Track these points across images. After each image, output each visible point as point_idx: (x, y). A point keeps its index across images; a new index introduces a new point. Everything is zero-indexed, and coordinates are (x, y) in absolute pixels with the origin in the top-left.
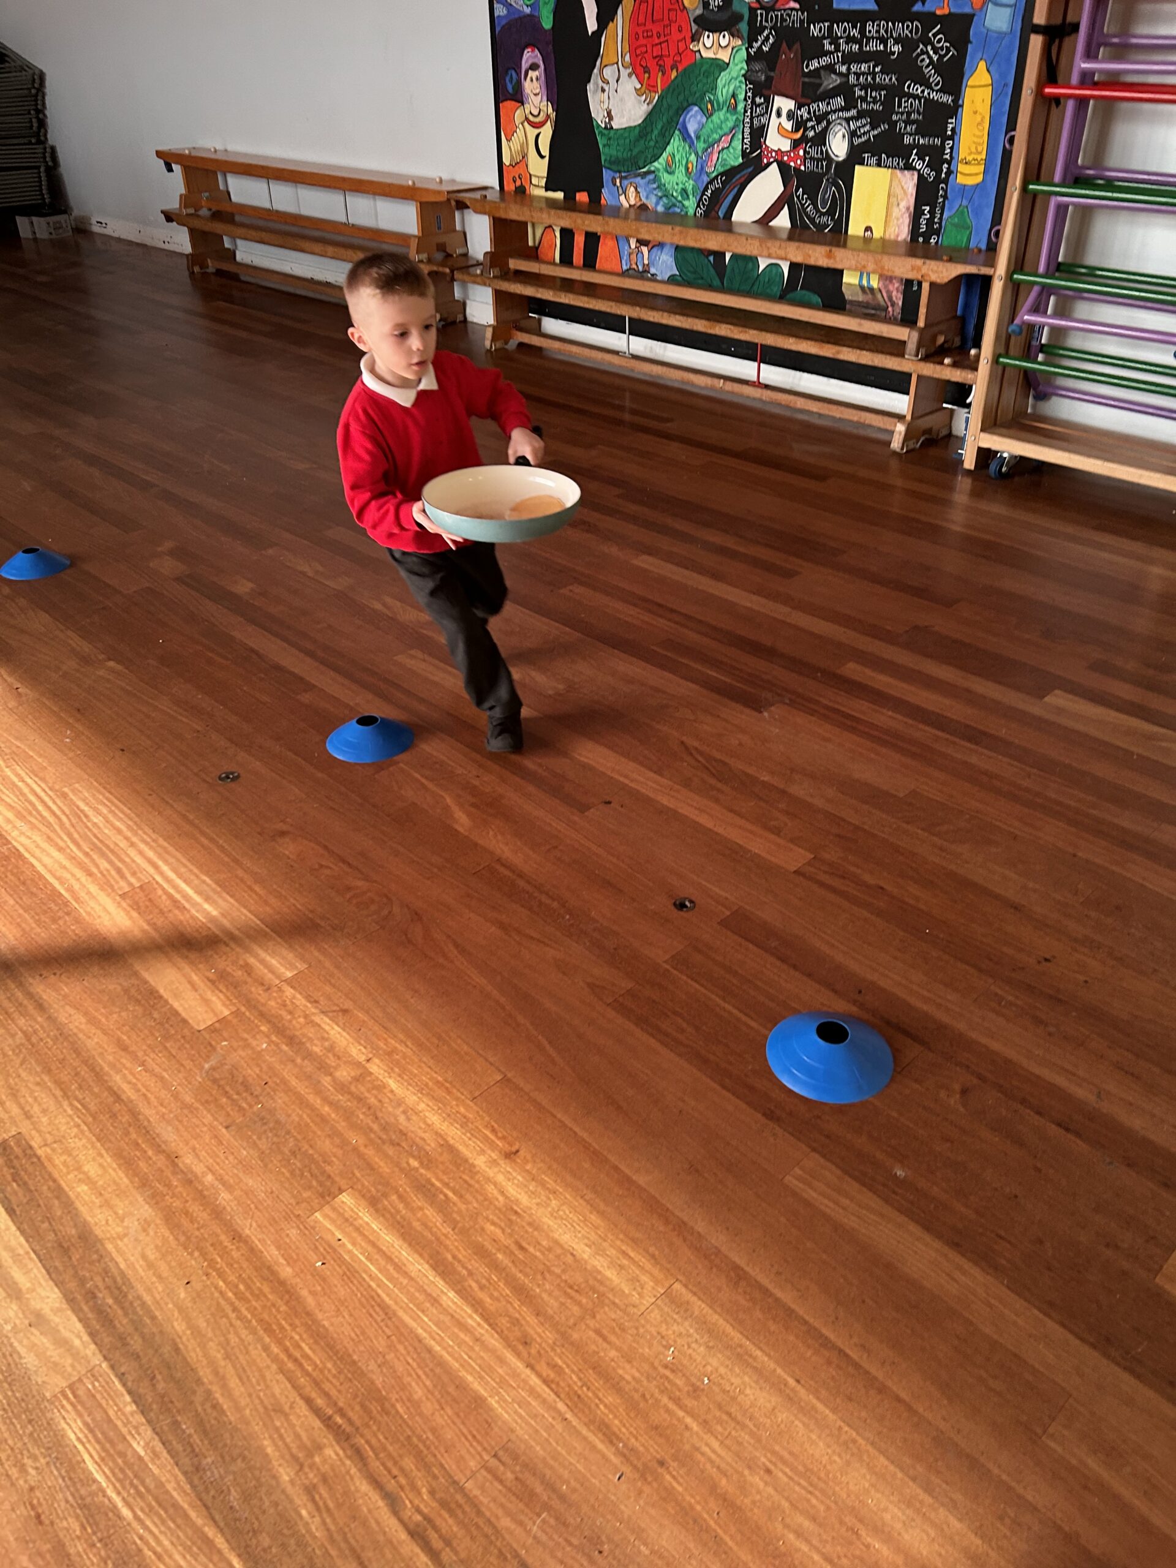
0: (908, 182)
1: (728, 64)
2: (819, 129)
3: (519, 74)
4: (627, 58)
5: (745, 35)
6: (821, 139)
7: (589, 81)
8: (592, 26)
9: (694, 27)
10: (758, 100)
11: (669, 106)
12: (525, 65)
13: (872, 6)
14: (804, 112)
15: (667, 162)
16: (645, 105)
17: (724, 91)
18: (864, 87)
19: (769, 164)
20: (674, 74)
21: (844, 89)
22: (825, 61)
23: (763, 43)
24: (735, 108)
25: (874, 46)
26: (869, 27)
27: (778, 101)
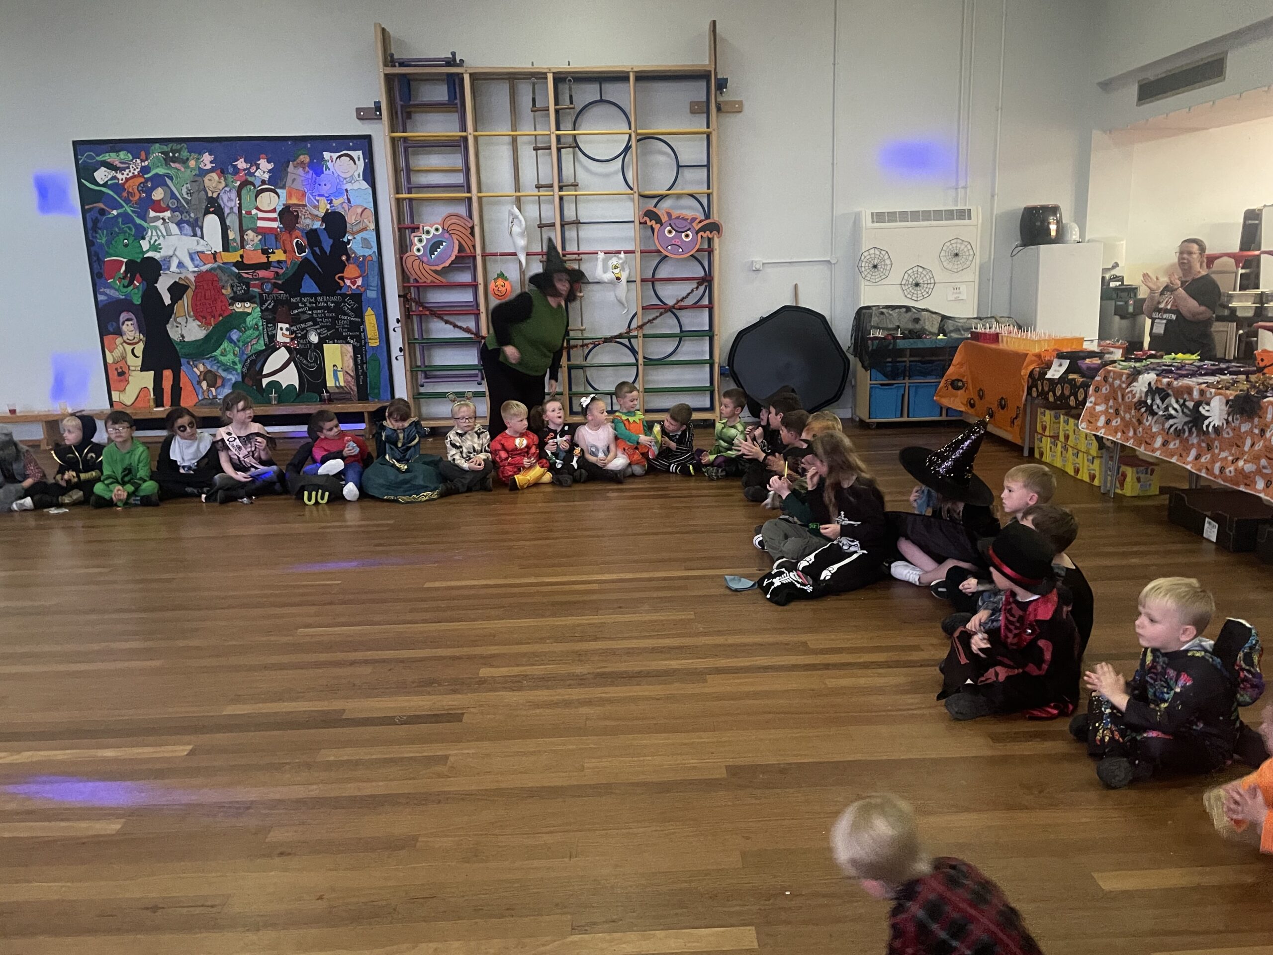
0: (349, 348)
1: (251, 313)
2: (303, 333)
3: (117, 323)
4: (192, 313)
5: (258, 303)
6: (305, 336)
7: (168, 324)
8: (167, 301)
9: (230, 301)
10: (269, 325)
11: (220, 330)
12: (122, 319)
13: (318, 291)
14: (294, 328)
15: (222, 352)
16: (205, 331)
17: (251, 323)
18: (321, 318)
19: (280, 348)
20: (221, 318)
21: (312, 319)
22: (300, 310)
23: (268, 305)
24: (257, 329)
25: (322, 304)
26: (318, 298)
27: (280, 325)
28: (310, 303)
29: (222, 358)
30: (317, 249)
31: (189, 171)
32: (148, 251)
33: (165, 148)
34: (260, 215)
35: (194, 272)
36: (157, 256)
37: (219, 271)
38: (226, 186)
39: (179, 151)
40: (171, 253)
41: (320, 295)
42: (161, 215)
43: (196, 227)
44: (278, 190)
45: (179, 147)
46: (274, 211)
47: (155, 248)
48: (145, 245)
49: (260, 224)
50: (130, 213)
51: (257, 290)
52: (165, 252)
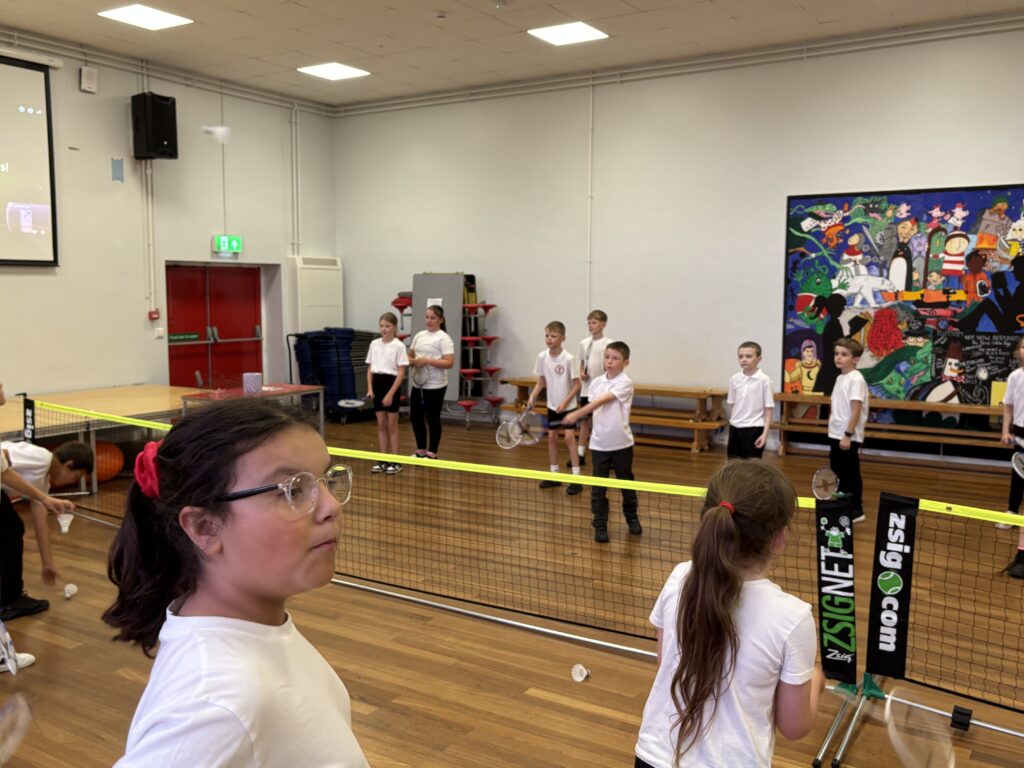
1: (922, 348)
2: (972, 369)
3: (800, 349)
6: (973, 372)
8: (846, 332)
9: (904, 335)
10: (939, 359)
11: (890, 361)
12: (804, 346)
13: (995, 330)
15: (888, 381)
16: (876, 361)
17: (920, 356)
18: (994, 356)
19: (946, 381)
20: (892, 350)
21: (984, 356)
23: (941, 341)
24: (926, 362)
25: (997, 343)
26: (994, 337)
27: (950, 360)
28: (985, 341)
29: (888, 387)
30: (1001, 291)
31: (885, 220)
33: (867, 200)
34: (947, 258)
35: (875, 308)
36: (843, 293)
37: (898, 308)
38: (919, 232)
39: (879, 203)
40: (856, 291)
41: (996, 334)
42: (853, 258)
43: (883, 269)
44: (970, 236)
45: (880, 199)
46: (961, 254)
47: (843, 286)
48: (835, 283)
49: (946, 266)
50: (826, 255)
51: (932, 327)
52: (851, 290)
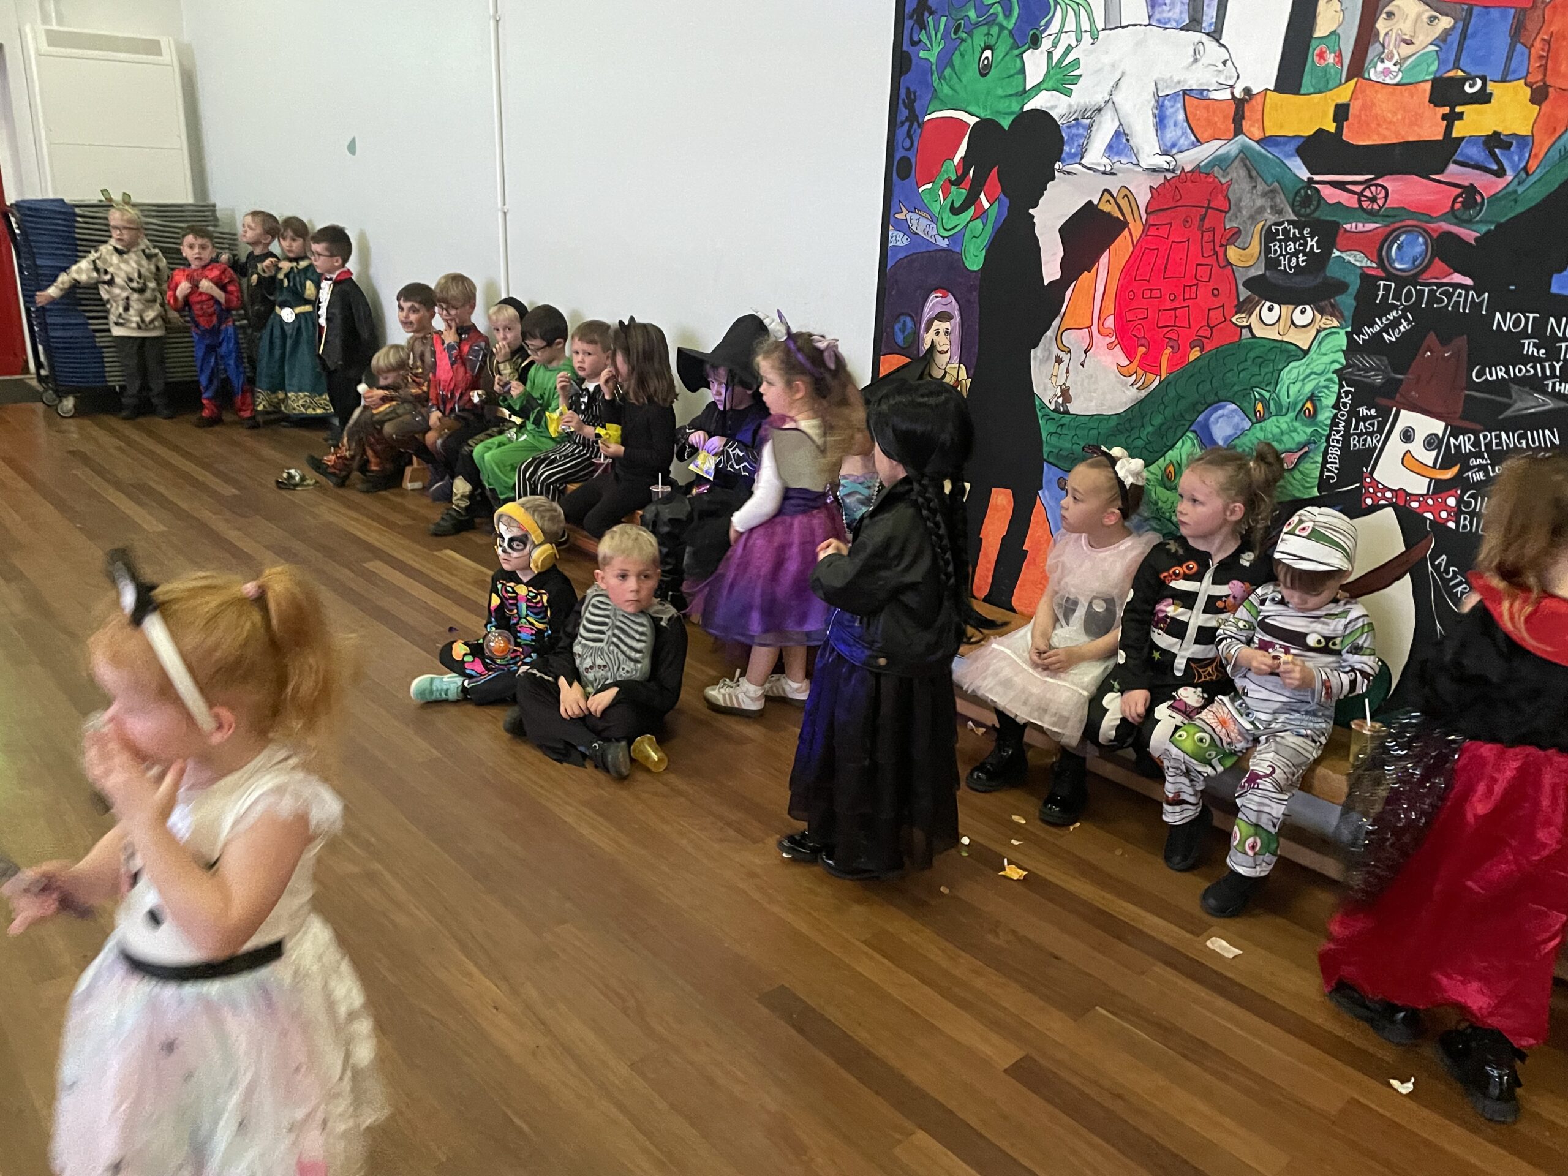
1: (1306, 353)
3: (917, 322)
4: (1110, 322)
5: (1349, 313)
7: (1036, 345)
8: (1051, 271)
9: (1244, 293)
10: (1363, 411)
11: (1180, 398)
12: (928, 311)
14: (1465, 443)
15: (1166, 474)
16: (1134, 390)
17: (1294, 389)
19: (1375, 508)
20: (1195, 354)
22: (1519, 371)
23: (1385, 329)
24: (1313, 416)
27: (1407, 418)
32: (1037, 88)
37: (1237, 173)
47: (1061, 76)
48: (1035, 64)
51: (1358, 260)
52: (1085, 94)
